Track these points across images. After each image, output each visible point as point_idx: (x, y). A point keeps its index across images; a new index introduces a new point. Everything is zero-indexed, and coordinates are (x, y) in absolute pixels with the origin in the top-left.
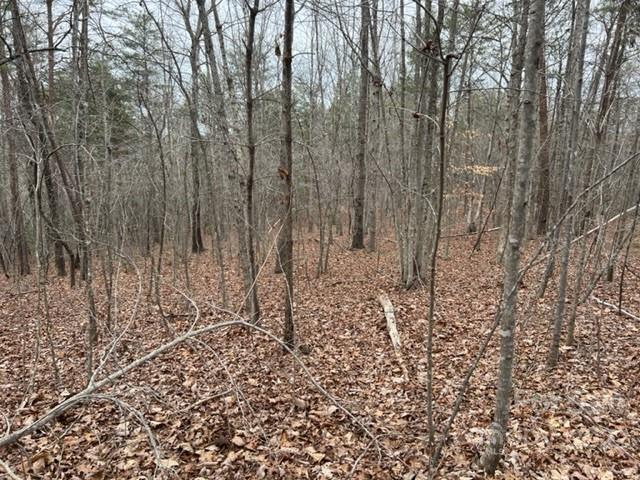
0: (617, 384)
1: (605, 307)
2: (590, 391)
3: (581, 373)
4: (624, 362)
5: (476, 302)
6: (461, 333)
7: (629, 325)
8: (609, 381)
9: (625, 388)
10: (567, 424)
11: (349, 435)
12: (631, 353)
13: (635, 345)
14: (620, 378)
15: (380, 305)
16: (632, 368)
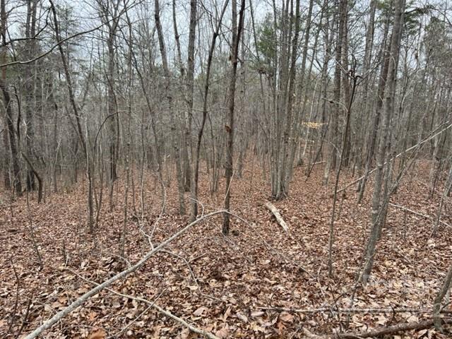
0: (415, 245)
1: (397, 208)
2: (402, 249)
3: (395, 240)
4: (416, 235)
5: (321, 207)
6: (320, 224)
7: (413, 217)
8: (411, 243)
9: (419, 247)
10: (395, 263)
11: (284, 272)
12: (419, 231)
13: (419, 227)
14: (416, 242)
15: (267, 209)
16: (421, 237)
